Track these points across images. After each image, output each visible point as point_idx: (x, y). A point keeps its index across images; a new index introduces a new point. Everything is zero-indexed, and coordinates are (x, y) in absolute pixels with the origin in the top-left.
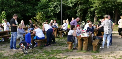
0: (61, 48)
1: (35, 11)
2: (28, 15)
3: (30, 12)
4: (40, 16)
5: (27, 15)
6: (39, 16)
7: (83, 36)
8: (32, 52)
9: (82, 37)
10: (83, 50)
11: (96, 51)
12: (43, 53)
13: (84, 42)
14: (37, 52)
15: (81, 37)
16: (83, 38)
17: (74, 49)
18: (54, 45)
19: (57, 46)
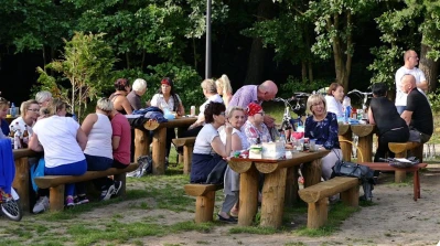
0: (162, 217)
1: (65, 25)
2: (26, 49)
3: (34, 31)
4: (84, 57)
5: (20, 44)
6: (80, 53)
7: (259, 157)
8: (15, 232)
9: (254, 162)
10: (263, 223)
11: (321, 228)
12: (69, 236)
13: (267, 186)
14: (39, 231)
15: (248, 159)
16: (258, 167)
17: (223, 221)
18: (133, 207)
19: (150, 209)
